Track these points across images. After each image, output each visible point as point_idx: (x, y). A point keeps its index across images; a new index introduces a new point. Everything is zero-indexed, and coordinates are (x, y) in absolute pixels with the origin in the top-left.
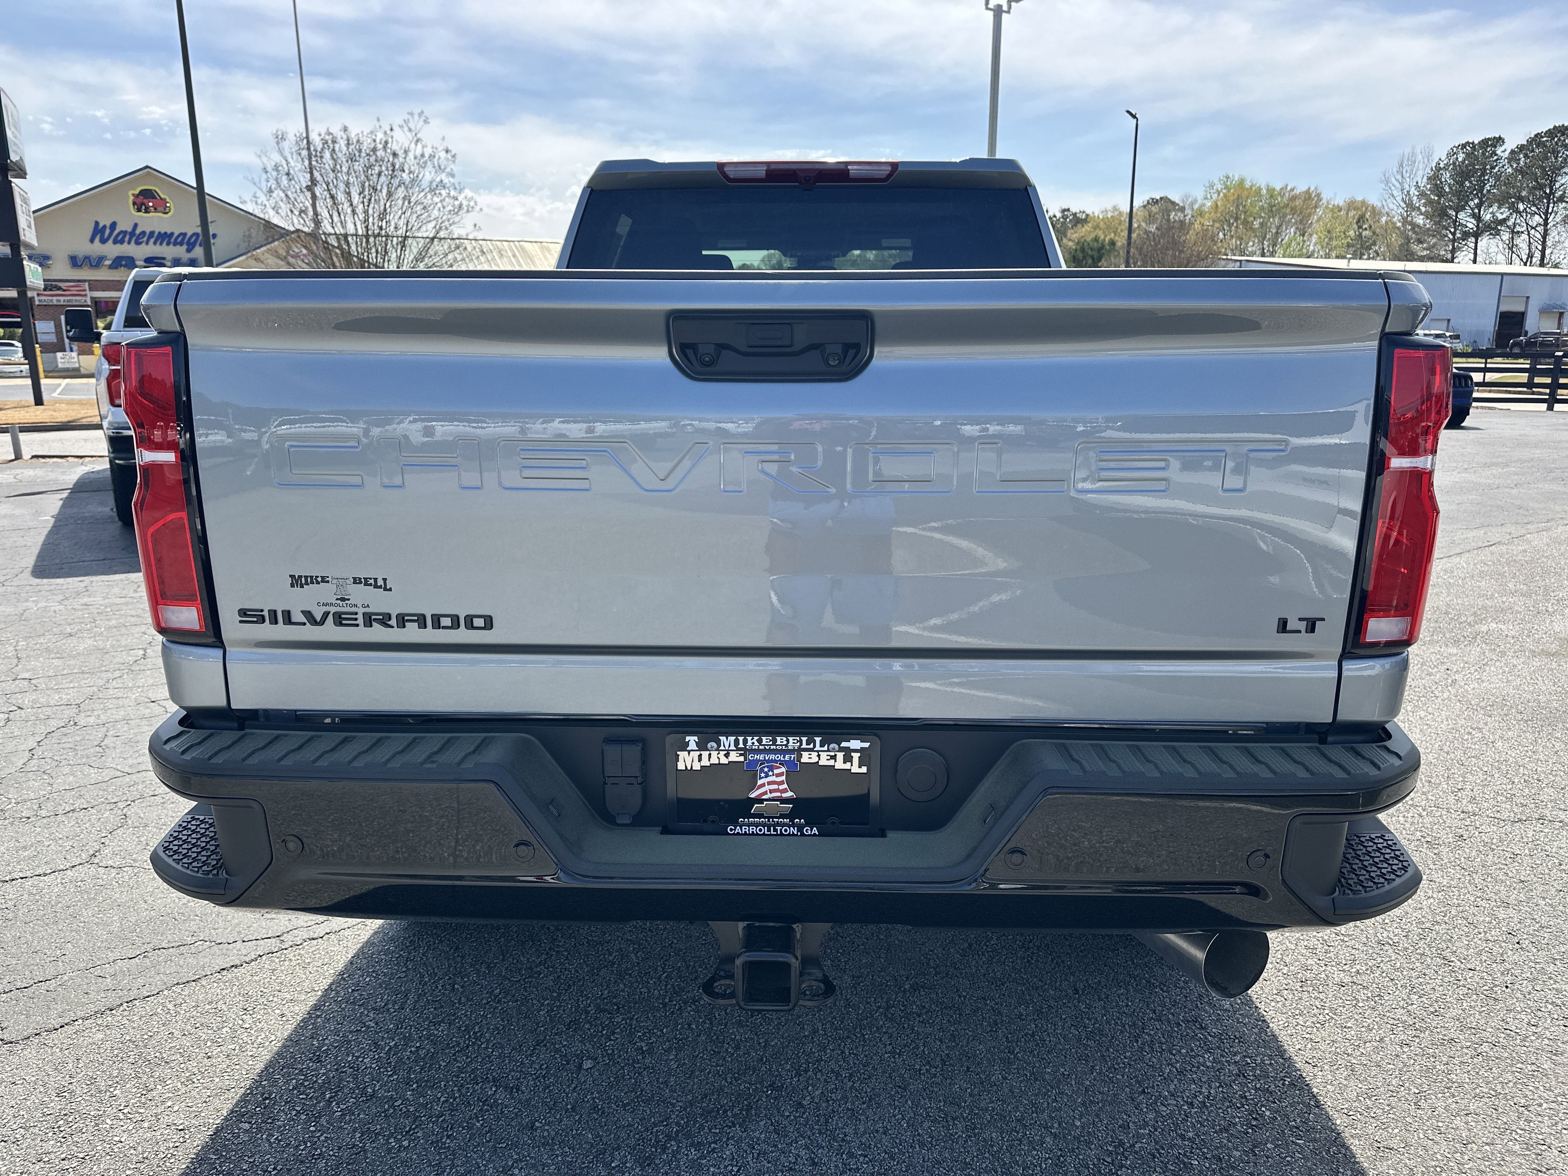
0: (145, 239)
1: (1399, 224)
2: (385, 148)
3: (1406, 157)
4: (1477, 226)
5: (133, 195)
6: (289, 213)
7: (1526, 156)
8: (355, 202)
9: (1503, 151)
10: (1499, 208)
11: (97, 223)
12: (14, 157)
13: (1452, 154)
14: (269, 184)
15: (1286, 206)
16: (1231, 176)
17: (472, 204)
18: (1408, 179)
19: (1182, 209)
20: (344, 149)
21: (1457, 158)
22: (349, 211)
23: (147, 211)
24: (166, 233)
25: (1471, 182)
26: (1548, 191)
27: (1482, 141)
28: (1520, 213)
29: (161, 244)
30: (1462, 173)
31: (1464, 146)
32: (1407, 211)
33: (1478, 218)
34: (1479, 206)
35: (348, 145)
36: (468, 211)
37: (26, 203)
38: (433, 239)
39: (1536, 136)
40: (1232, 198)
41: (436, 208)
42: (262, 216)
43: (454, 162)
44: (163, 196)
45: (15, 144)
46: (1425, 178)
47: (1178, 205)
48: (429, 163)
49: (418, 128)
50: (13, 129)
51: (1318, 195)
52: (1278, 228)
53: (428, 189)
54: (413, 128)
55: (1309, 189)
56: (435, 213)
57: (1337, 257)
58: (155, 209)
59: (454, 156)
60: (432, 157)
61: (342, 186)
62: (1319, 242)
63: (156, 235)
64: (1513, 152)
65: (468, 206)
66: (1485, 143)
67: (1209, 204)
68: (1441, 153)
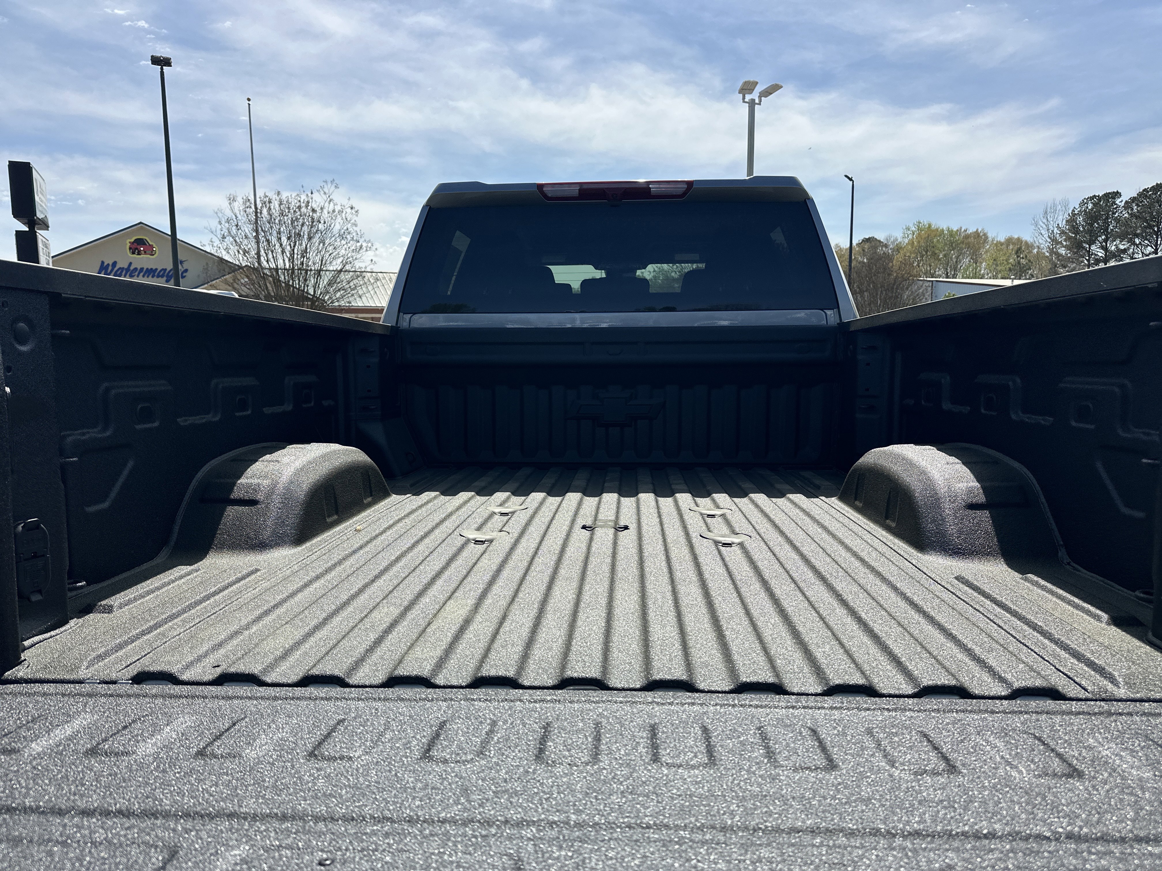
0: (136, 273)
1: (1047, 254)
2: (307, 206)
3: (1049, 207)
4: (1106, 255)
5: (130, 242)
6: (237, 254)
7: (1137, 205)
8: (284, 244)
9: (1120, 202)
10: (1121, 242)
11: (103, 262)
12: (39, 215)
13: (1083, 203)
14: (222, 232)
15: (963, 242)
16: (922, 221)
17: (370, 245)
18: (1052, 222)
19: (886, 246)
20: (277, 206)
21: (1087, 207)
22: (280, 250)
23: (139, 254)
24: (152, 269)
25: (1098, 224)
26: (1156, 229)
27: (1105, 194)
28: (1137, 245)
29: (148, 277)
30: (1092, 217)
31: (1092, 198)
32: (1052, 245)
33: (1105, 249)
34: (1106, 241)
35: (281, 204)
36: (367, 250)
37: (46, 247)
38: (341, 271)
39: (1144, 190)
40: (923, 237)
41: (344, 248)
42: (216, 254)
43: (357, 216)
44: (151, 243)
45: (41, 206)
46: (1064, 221)
47: (883, 242)
48: (339, 216)
49: (330, 192)
50: (40, 195)
51: (985, 235)
52: (957, 257)
53: (337, 235)
54: (327, 191)
55: (977, 230)
56: (343, 252)
57: (1002, 278)
58: (145, 252)
59: (357, 212)
60: (341, 212)
61: (275, 233)
62: (988, 267)
63: (145, 270)
64: (1126, 202)
65: (367, 247)
66: (1107, 195)
67: (906, 241)
68: (1075, 204)
